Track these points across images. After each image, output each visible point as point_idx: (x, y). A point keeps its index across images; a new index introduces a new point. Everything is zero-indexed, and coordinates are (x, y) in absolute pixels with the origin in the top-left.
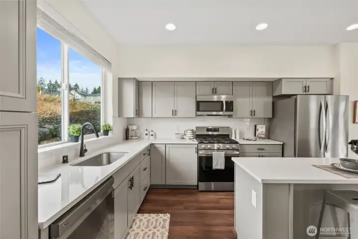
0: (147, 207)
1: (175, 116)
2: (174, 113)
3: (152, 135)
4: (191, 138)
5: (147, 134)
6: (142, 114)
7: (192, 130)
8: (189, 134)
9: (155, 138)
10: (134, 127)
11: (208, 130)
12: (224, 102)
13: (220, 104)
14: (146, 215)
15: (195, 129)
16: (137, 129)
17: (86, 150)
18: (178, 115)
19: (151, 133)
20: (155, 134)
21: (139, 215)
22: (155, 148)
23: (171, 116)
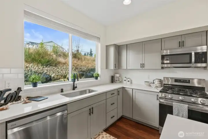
0: (113, 130)
1: (143, 68)
2: (143, 65)
3: (129, 81)
4: (158, 86)
5: (125, 80)
6: (121, 66)
7: (160, 80)
8: (157, 83)
9: (131, 83)
10: (118, 75)
11: (176, 80)
12: (193, 54)
13: (188, 56)
14: (108, 135)
15: (162, 79)
16: (119, 77)
17: (76, 87)
18: (146, 68)
19: (128, 80)
20: (131, 81)
21: (104, 133)
22: (126, 90)
23: (140, 68)
